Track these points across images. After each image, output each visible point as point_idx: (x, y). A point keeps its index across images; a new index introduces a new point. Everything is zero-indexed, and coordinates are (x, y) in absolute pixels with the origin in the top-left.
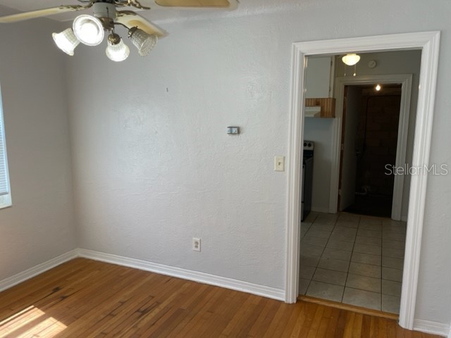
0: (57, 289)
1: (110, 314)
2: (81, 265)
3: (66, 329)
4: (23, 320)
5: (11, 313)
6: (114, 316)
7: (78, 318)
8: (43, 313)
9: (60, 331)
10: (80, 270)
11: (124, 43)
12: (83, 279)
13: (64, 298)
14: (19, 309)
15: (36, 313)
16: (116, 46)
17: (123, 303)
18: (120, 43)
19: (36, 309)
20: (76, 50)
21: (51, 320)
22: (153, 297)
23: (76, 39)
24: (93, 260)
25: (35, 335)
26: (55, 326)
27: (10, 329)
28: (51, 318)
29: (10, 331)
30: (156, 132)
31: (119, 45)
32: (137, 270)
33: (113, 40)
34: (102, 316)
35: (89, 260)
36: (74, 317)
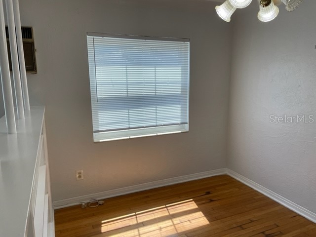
0: (208, 193)
1: (240, 226)
2: (227, 181)
3: (208, 225)
4: (184, 207)
5: (179, 200)
6: (243, 229)
7: (218, 220)
8: (197, 207)
9: (204, 224)
10: (225, 184)
11: (275, 4)
12: (226, 191)
13: (212, 201)
14: (185, 199)
15: (193, 205)
16: (266, 8)
17: (252, 221)
18: (271, 4)
19: (193, 202)
20: (232, 17)
21: (200, 214)
22: (278, 226)
23: (233, 7)
24: (236, 180)
25: (189, 220)
26: (202, 219)
27: (176, 210)
28: (201, 213)
29: (176, 212)
30: (299, 86)
31: (269, 6)
32: (268, 198)
33: (264, 3)
34: (235, 226)
35: (233, 178)
36: (215, 217)
